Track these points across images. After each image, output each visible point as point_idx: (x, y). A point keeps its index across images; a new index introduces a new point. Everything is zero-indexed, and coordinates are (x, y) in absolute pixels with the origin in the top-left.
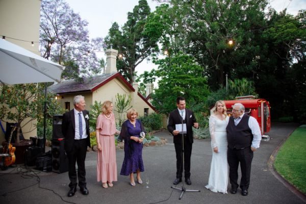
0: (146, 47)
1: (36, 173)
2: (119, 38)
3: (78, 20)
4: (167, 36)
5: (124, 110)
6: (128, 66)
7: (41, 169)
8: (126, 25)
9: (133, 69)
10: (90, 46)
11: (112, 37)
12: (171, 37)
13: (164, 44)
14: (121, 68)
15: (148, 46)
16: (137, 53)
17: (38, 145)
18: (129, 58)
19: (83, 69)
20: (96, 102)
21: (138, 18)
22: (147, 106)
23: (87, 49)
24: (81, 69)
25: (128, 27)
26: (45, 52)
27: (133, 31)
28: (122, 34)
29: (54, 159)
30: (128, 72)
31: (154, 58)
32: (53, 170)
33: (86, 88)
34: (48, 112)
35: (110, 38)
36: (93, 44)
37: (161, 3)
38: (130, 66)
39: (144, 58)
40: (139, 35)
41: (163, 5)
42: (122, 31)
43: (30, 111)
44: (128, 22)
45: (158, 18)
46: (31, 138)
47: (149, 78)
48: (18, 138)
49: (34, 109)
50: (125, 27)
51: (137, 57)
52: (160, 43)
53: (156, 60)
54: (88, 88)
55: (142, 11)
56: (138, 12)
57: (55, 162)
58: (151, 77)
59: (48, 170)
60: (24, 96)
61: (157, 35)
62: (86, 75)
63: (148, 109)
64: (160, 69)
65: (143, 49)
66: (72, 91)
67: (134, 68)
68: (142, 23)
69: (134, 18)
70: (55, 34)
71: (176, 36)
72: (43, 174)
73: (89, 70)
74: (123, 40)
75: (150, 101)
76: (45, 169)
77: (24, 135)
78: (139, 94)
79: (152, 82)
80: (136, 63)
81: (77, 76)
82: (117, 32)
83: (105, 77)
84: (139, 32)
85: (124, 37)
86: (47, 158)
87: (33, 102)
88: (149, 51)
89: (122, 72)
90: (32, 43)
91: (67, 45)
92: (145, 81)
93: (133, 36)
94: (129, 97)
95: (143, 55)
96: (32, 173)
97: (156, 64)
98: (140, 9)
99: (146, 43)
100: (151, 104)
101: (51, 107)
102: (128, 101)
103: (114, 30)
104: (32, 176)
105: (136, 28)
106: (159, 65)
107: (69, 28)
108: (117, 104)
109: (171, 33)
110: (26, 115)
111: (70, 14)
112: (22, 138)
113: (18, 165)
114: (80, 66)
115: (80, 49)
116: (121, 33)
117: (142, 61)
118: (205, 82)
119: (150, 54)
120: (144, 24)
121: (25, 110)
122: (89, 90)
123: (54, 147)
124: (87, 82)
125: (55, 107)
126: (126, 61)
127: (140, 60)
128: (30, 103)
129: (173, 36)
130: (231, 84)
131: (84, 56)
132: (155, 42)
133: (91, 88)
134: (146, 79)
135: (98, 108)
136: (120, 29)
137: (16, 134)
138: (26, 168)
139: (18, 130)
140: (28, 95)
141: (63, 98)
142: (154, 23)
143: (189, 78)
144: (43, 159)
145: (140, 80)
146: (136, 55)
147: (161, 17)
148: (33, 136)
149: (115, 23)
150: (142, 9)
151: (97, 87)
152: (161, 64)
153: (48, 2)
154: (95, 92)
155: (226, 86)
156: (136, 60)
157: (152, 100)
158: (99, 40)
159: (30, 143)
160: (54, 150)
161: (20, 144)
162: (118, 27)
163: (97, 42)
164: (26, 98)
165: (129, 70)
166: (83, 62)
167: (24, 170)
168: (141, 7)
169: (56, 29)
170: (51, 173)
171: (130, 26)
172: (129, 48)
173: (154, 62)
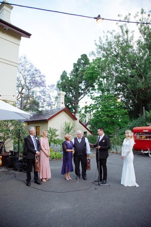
0: (86, 87)
1: (13, 172)
2: (67, 82)
3: (39, 73)
4: (101, 79)
5: (69, 133)
6: (74, 101)
7: (16, 170)
8: (72, 72)
9: (77, 104)
10: (46, 90)
11: (62, 81)
12: (104, 80)
13: (99, 86)
14: (69, 103)
15: (88, 86)
16: (80, 91)
17: (14, 155)
18: (74, 96)
19: (42, 105)
20: (50, 128)
21: (81, 66)
22: (86, 130)
23: (45, 92)
24: (40, 105)
25: (74, 73)
26: (18, 95)
27: (77, 76)
28: (70, 79)
29: (24, 164)
30: (73, 105)
31: (91, 96)
32: (23, 171)
33: (44, 118)
34: (21, 136)
35: (61, 81)
36: (49, 88)
37: (96, 57)
38: (75, 101)
39: (85, 95)
40: (81, 79)
41: (98, 58)
42: (69, 76)
43: (11, 135)
44: (73, 70)
45: (94, 68)
46: (10, 151)
47: (88, 109)
48: (3, 151)
49: (13, 134)
50: (71, 73)
51: (80, 94)
52: (96, 84)
53: (93, 97)
54: (45, 118)
55: (83, 62)
56: (80, 63)
57: (25, 165)
58: (90, 109)
59: (20, 171)
60: (7, 126)
61: (93, 79)
62: (44, 109)
63: (86, 132)
64: (96, 103)
65: (84, 89)
66: (35, 120)
67: (78, 102)
68: (83, 71)
69: (77, 67)
70: (25, 83)
71: (107, 79)
72: (17, 173)
73: (46, 106)
74: (70, 83)
75: (88, 127)
76: (19, 170)
77: (6, 149)
78: (80, 122)
79: (90, 113)
80: (79, 99)
81: (38, 110)
82: (66, 77)
83: (57, 110)
84: (81, 77)
85: (71, 81)
86: (20, 163)
87: (12, 130)
88: (89, 90)
89: (70, 105)
90: (14, 96)
91: (32, 90)
92: (86, 112)
93: (77, 80)
94: (73, 124)
95: (84, 93)
96: (11, 172)
97: (93, 100)
98: (82, 60)
99: (86, 84)
100: (89, 129)
101: (23, 133)
102: (72, 127)
103: (64, 76)
104: (11, 173)
105: (79, 74)
106: (95, 100)
107: (34, 79)
108: (65, 129)
109: (104, 78)
110: (8, 137)
111: (34, 70)
112: (5, 151)
113: (3, 167)
114: (40, 103)
115: (40, 92)
116: (68, 78)
117: (84, 97)
118: (126, 114)
119: (89, 92)
120: (85, 71)
121: (8, 134)
122: (46, 120)
123: (24, 157)
124: (45, 114)
125: (25, 132)
126: (72, 97)
127: (82, 96)
128: (11, 130)
129: (105, 79)
130: (147, 114)
131: (43, 97)
132: (92, 84)
133: (47, 118)
134: (86, 110)
135: (51, 132)
136: (68, 75)
137: (2, 148)
138: (8, 169)
139: (3, 146)
140: (10, 125)
141: (28, 124)
142: (91, 71)
143: (114, 111)
144: (17, 164)
145: (82, 111)
146: (79, 93)
147: (96, 67)
148: (11, 150)
149: (64, 71)
150: (83, 60)
151: (51, 117)
152: (96, 100)
153: (21, 64)
154: (50, 120)
155: (143, 116)
156: (80, 97)
157: (90, 126)
158: (53, 86)
159: (10, 154)
160: (24, 159)
161: (4, 155)
162: (67, 74)
163: (51, 87)
164: (9, 127)
165: (75, 104)
166: (42, 101)
167: (6, 170)
168: (83, 59)
169: (25, 79)
170: (22, 172)
171: (75, 72)
172: (74, 88)
173: (91, 98)
